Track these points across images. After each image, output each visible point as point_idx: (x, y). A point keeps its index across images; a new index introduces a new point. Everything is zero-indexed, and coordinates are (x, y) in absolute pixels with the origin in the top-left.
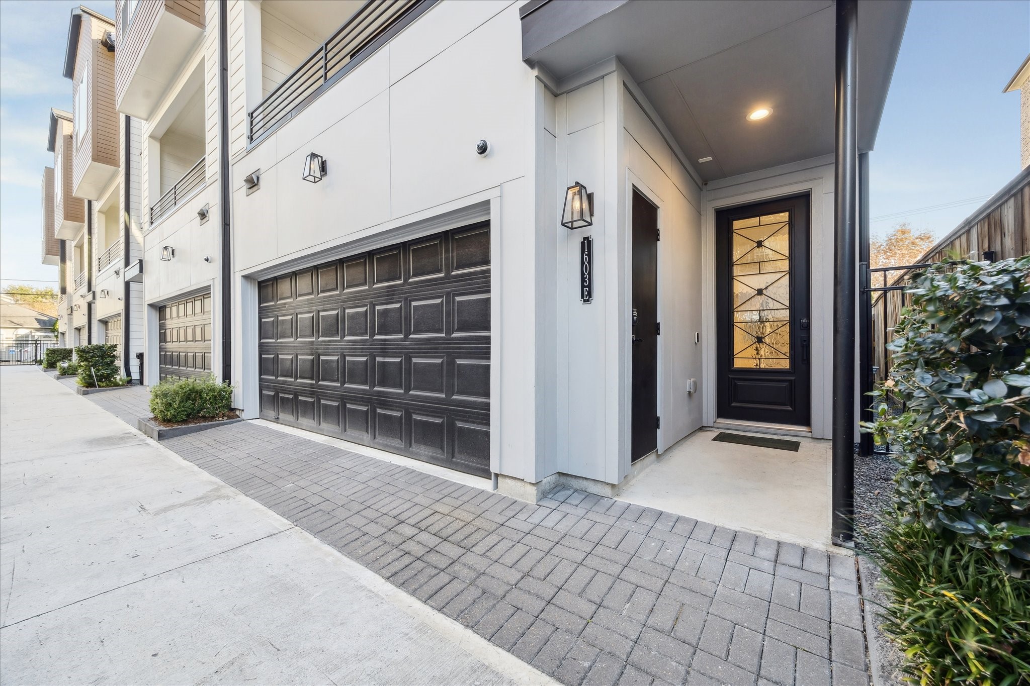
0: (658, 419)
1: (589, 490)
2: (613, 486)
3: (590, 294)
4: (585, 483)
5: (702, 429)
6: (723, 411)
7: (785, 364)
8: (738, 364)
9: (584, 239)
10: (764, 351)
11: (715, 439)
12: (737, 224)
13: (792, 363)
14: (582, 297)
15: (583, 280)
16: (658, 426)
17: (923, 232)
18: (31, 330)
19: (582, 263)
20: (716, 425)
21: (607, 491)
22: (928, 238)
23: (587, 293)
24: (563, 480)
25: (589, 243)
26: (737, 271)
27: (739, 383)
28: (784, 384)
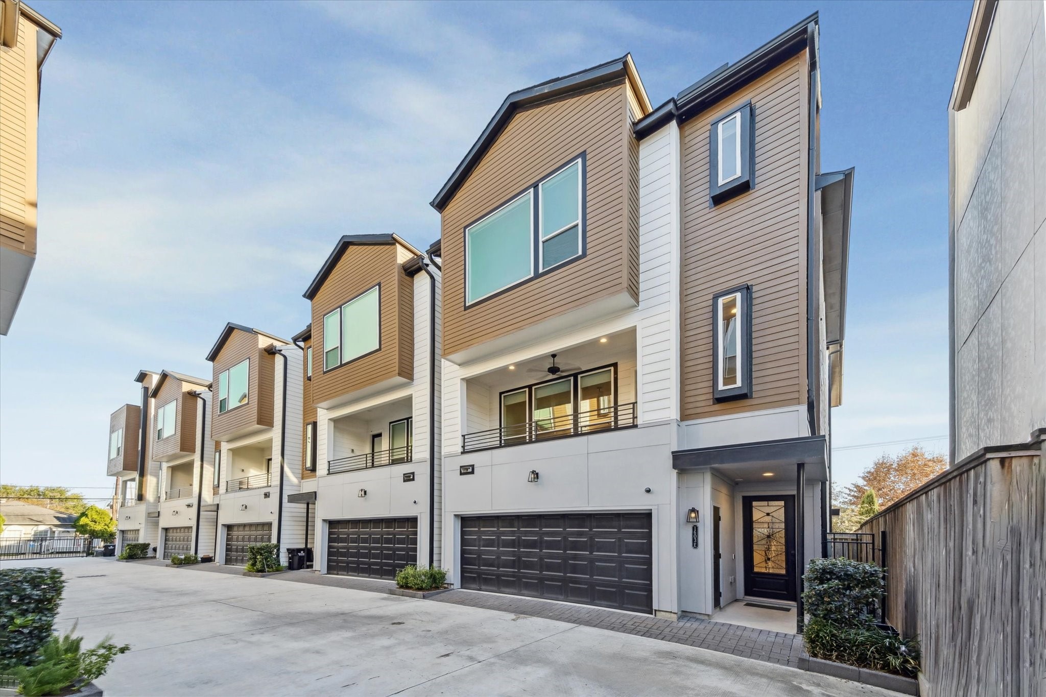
0: (721, 593)
1: (697, 617)
2: (708, 615)
3: (697, 545)
4: (695, 614)
5: (736, 600)
6: (748, 592)
7: (783, 572)
8: (756, 570)
9: (694, 526)
10: (770, 564)
11: (745, 605)
12: (754, 503)
13: (787, 571)
14: (693, 546)
15: (693, 540)
16: (721, 596)
17: (935, 456)
18: (50, 526)
19: (693, 534)
20: (744, 599)
21: (706, 617)
22: (941, 461)
23: (695, 544)
24: (684, 614)
25: (697, 528)
26: (755, 525)
27: (757, 579)
28: (782, 581)
